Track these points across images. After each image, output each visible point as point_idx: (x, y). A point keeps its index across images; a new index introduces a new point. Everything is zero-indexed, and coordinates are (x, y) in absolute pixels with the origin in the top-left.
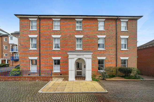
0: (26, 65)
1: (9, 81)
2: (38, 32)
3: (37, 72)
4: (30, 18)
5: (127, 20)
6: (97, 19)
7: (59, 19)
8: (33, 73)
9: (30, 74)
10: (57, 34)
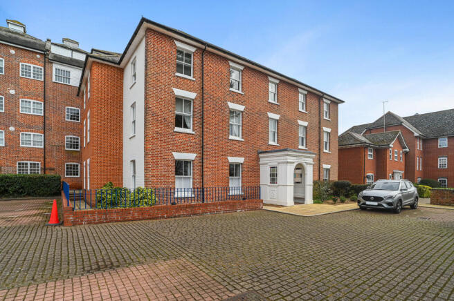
0: (164, 175)
1: (179, 216)
2: (197, 86)
3: (193, 196)
4: (177, 40)
5: (329, 102)
6: (298, 87)
7: (242, 68)
8: (184, 198)
9: (176, 201)
10: (237, 102)
